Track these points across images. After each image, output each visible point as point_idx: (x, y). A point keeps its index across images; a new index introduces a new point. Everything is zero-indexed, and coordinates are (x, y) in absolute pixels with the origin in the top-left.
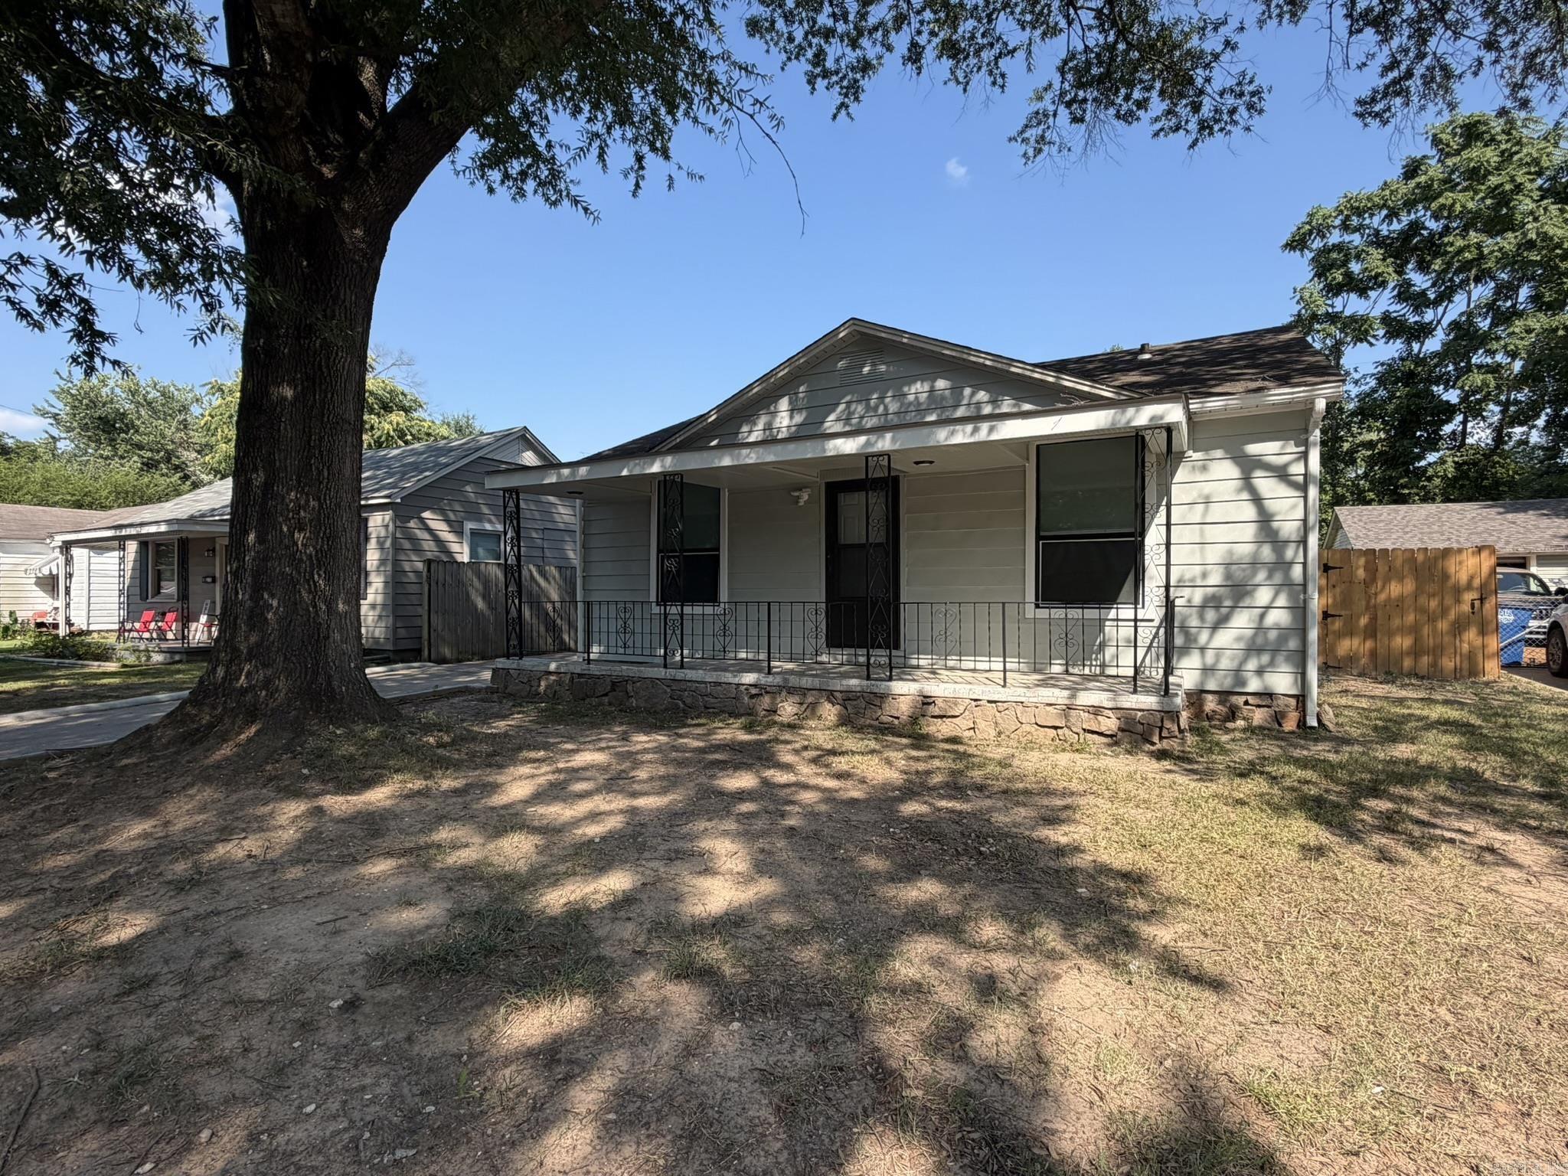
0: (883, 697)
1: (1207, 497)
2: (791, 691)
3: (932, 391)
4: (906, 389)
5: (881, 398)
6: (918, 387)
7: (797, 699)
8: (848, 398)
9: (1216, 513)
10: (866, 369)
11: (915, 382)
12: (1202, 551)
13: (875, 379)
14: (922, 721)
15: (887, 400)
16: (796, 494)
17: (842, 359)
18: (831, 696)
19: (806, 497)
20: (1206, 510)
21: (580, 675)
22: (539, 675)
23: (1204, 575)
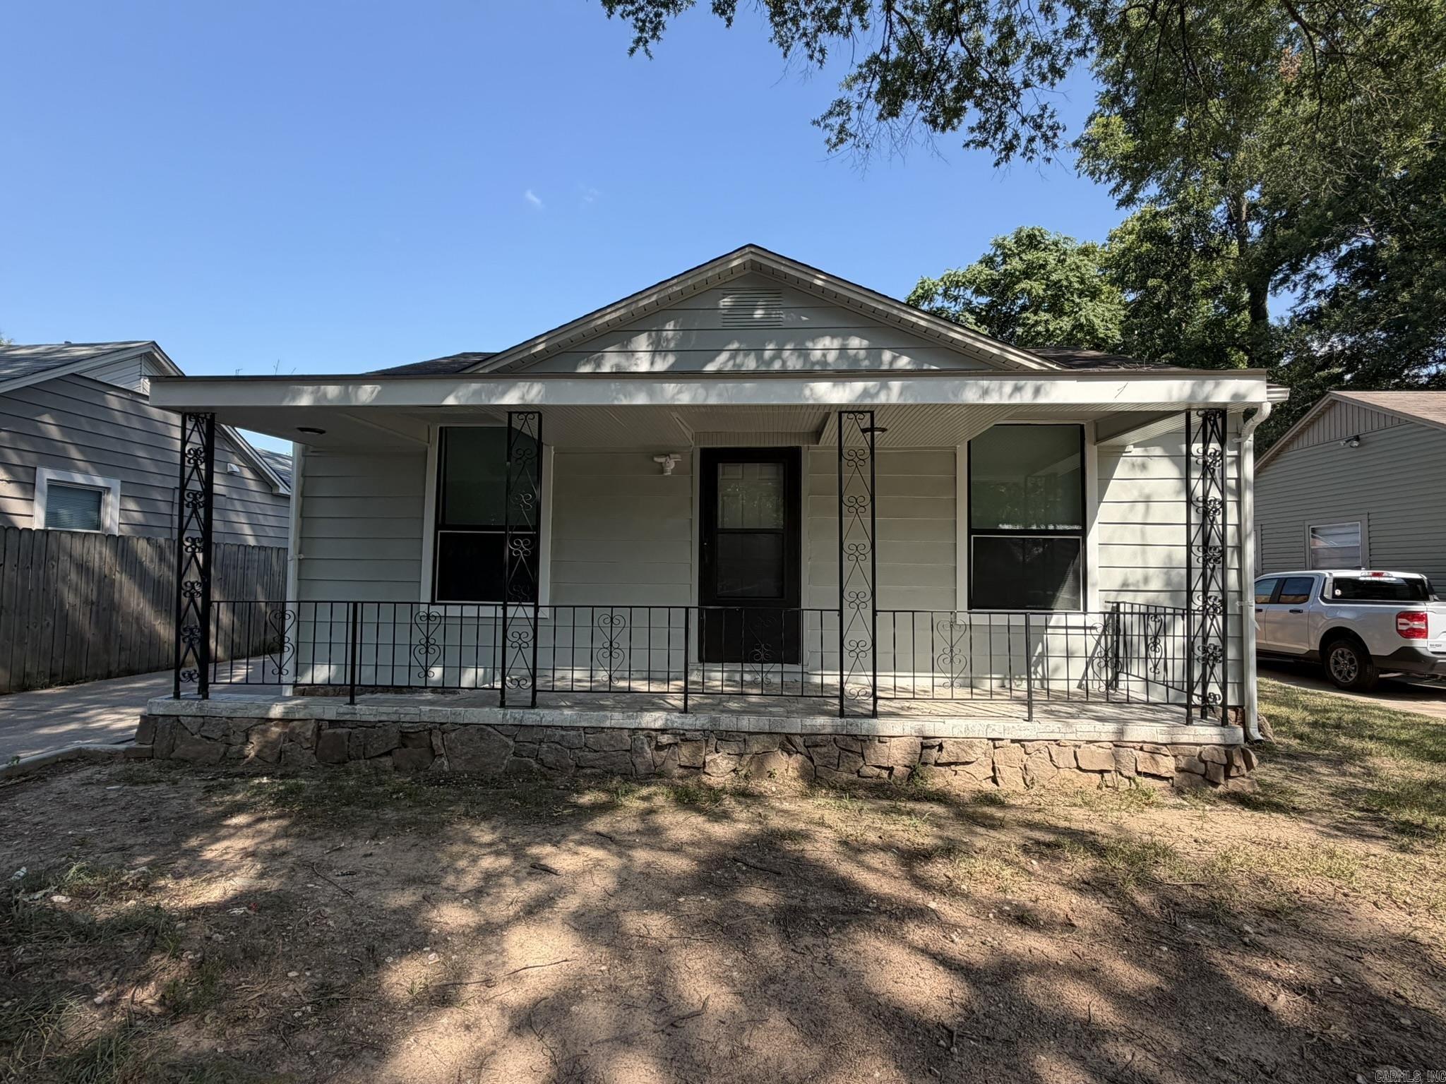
0: (866, 740)
1: (1148, 496)
2: (724, 737)
3: (843, 349)
4: (810, 345)
5: (780, 350)
6: (826, 342)
7: (734, 748)
8: (735, 346)
9: (1157, 513)
10: (759, 314)
11: (823, 335)
12: (1144, 553)
13: (767, 326)
14: (924, 771)
15: (786, 354)
16: (662, 460)
17: (725, 296)
18: (787, 743)
19: (671, 465)
20: (1147, 510)
21: (332, 723)
22: (246, 725)
23: (1146, 580)
